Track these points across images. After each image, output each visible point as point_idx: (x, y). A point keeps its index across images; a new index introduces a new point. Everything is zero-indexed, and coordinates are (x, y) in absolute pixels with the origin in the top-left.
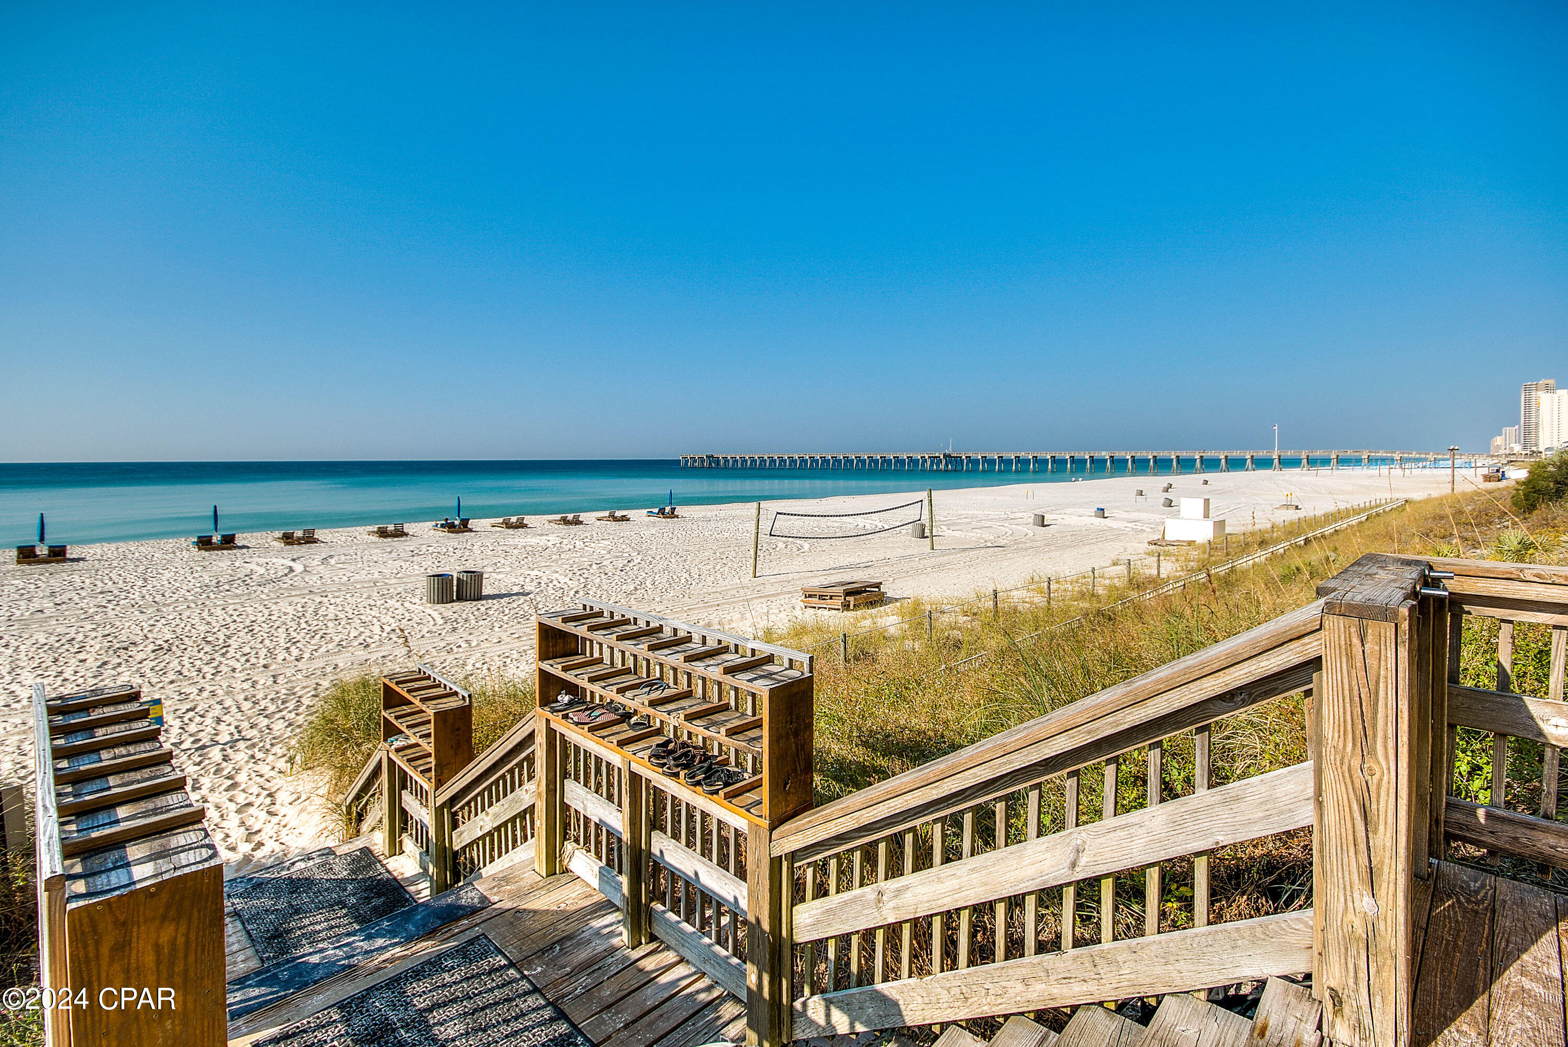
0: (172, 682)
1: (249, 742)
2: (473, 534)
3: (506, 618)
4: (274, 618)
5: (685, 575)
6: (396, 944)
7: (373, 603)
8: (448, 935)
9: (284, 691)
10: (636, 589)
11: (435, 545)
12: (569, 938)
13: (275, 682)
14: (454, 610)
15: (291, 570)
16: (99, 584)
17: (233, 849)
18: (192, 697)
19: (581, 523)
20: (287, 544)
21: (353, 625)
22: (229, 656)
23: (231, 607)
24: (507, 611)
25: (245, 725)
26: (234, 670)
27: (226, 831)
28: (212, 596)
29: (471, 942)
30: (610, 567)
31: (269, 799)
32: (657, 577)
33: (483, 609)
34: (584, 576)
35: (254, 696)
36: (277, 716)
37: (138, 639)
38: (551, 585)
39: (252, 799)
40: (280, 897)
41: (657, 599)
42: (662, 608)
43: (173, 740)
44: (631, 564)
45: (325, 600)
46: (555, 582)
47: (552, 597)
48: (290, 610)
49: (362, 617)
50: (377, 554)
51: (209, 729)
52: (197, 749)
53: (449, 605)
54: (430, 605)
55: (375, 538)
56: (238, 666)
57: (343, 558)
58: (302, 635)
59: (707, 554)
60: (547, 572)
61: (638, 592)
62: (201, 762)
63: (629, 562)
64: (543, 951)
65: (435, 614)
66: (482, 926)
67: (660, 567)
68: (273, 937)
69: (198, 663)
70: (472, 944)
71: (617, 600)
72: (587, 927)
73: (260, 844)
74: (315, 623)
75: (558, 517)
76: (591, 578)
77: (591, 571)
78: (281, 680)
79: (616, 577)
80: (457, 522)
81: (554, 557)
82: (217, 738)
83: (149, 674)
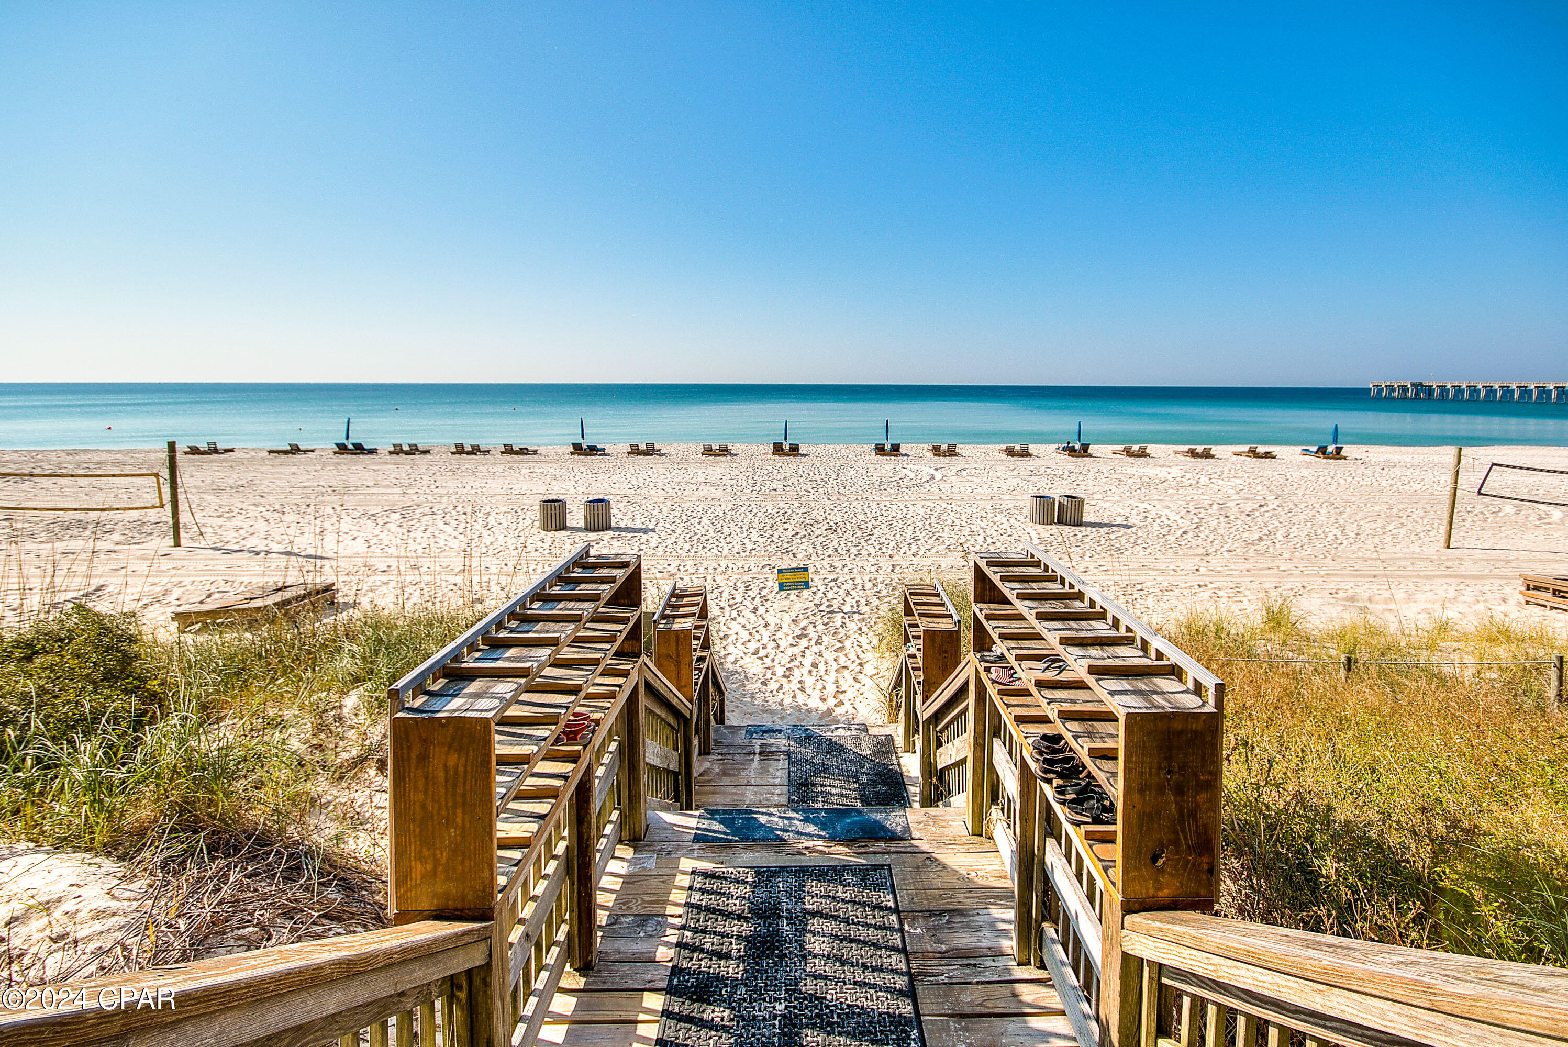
0: (829, 556)
1: (861, 616)
2: (1092, 459)
3: (1099, 548)
4: (908, 516)
5: (1335, 531)
6: (820, 837)
7: (985, 515)
8: (863, 850)
9: (897, 580)
10: (1260, 539)
11: (1054, 467)
12: (961, 913)
13: (893, 571)
14: (1052, 532)
15: (933, 477)
16: (811, 474)
17: (824, 700)
18: (837, 570)
19: (1213, 457)
20: (936, 455)
21: (964, 533)
22: (870, 543)
23: (883, 503)
24: (1103, 541)
25: (863, 601)
26: (869, 555)
27: (825, 683)
28: (874, 492)
29: (875, 867)
30: (1235, 509)
31: (859, 667)
32: (1294, 529)
33: (1080, 535)
34: (1200, 516)
35: (876, 579)
36: (886, 600)
37: (821, 519)
38: (1158, 521)
39: (848, 663)
40: (819, 753)
41: (1285, 556)
42: (1289, 566)
43: (816, 602)
44: (1262, 510)
45: (949, 507)
46: (1163, 519)
47: (1156, 534)
48: (922, 512)
49: (971, 526)
50: (1001, 470)
51: (840, 599)
52: (828, 613)
53: (1049, 527)
54: (1031, 524)
55: (1004, 456)
56: (873, 551)
57: (974, 471)
58: (924, 534)
59: (1377, 508)
60: (1158, 506)
61: (1263, 543)
62: (827, 623)
63: (1261, 506)
64: (931, 913)
65: (1033, 534)
66: (893, 856)
67: (1302, 517)
68: (802, 784)
69: (849, 544)
70: (875, 870)
71: (1232, 548)
72: (985, 911)
73: (841, 703)
74: (936, 526)
75: (1186, 448)
76: (1208, 519)
77: (1210, 511)
78: (897, 569)
79: (1239, 522)
80: (1077, 447)
81: (1170, 491)
82: (843, 607)
83: (819, 547)
